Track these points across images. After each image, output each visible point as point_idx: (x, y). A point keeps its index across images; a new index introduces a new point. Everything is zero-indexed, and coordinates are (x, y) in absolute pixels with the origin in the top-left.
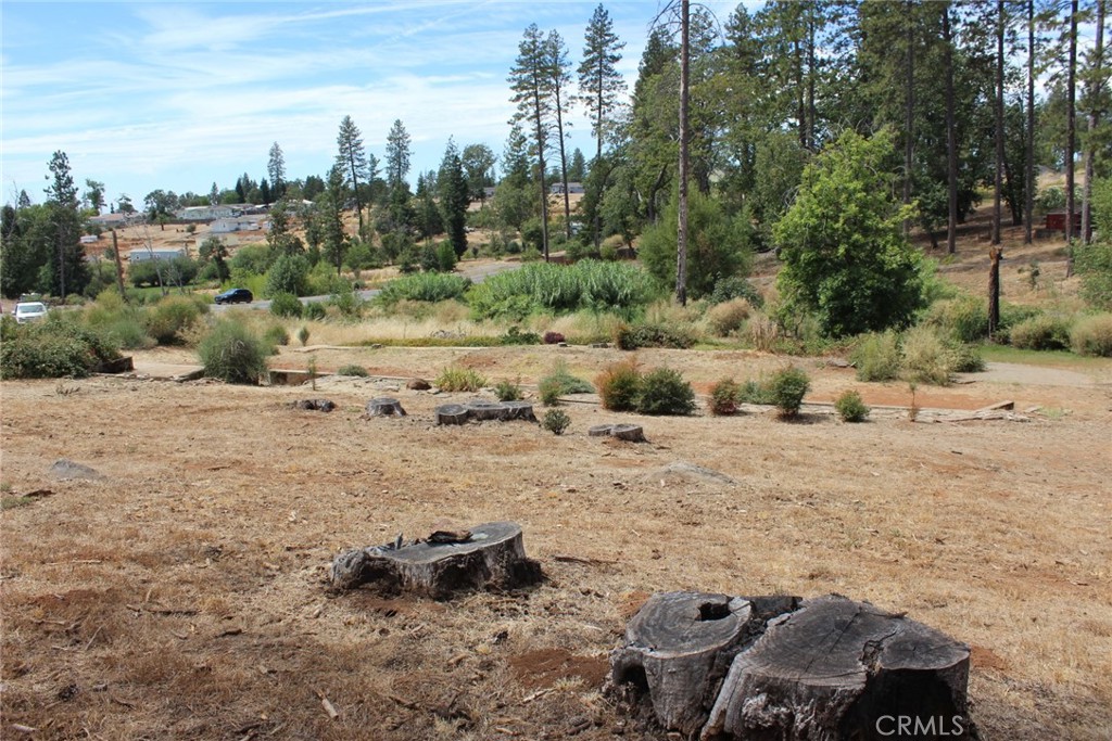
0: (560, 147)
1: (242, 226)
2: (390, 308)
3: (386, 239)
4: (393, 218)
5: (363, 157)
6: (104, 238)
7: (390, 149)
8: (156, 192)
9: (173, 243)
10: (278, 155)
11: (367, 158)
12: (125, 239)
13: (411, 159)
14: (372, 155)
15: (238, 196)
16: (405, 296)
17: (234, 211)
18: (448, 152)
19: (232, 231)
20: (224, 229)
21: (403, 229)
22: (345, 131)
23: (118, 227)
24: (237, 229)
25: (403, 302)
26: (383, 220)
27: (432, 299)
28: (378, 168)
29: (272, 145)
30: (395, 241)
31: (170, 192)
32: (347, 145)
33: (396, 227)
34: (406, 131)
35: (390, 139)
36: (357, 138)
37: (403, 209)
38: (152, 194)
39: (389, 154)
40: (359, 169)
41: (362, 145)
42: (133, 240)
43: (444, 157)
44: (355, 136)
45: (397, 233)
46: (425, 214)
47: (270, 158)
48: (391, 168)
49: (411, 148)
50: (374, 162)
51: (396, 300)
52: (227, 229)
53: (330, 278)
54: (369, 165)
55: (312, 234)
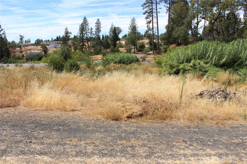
0: (156, 16)
1: (57, 46)
2: (107, 67)
3: (95, 49)
4: (97, 44)
5: (89, 27)
6: (22, 49)
7: (96, 26)
8: (38, 39)
9: (39, 50)
10: (67, 30)
11: (90, 28)
12: (27, 49)
13: (101, 29)
14: (91, 27)
15: (57, 40)
16: (113, 62)
17: (55, 43)
18: (111, 27)
19: (54, 47)
20: (52, 47)
21: (99, 46)
22: (84, 21)
23: (26, 46)
24: (56, 47)
25: (112, 64)
26: (94, 44)
27: (124, 63)
28: (93, 31)
29: (66, 27)
30: (97, 50)
31: (41, 39)
32: (85, 24)
33: (97, 46)
34: (100, 22)
35: (96, 23)
36: (87, 23)
37: (100, 41)
38: (37, 40)
39: (95, 27)
40: (88, 31)
41: (89, 25)
42: (29, 49)
43: (110, 28)
44: (87, 22)
45: (98, 47)
46: (105, 43)
47: (65, 30)
48: (96, 31)
49: (101, 26)
50: (92, 29)
51: (109, 63)
52: (53, 46)
53: (80, 56)
54: (90, 30)
55: (75, 48)
